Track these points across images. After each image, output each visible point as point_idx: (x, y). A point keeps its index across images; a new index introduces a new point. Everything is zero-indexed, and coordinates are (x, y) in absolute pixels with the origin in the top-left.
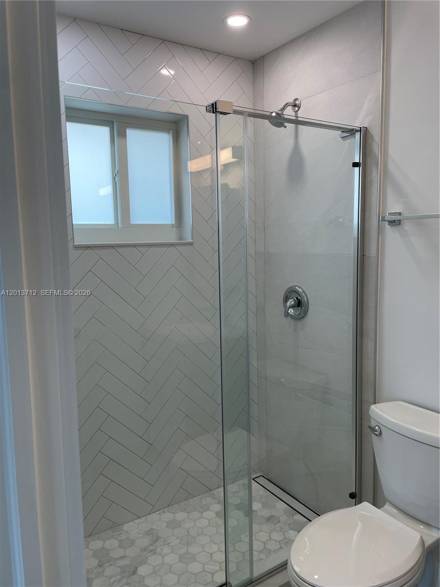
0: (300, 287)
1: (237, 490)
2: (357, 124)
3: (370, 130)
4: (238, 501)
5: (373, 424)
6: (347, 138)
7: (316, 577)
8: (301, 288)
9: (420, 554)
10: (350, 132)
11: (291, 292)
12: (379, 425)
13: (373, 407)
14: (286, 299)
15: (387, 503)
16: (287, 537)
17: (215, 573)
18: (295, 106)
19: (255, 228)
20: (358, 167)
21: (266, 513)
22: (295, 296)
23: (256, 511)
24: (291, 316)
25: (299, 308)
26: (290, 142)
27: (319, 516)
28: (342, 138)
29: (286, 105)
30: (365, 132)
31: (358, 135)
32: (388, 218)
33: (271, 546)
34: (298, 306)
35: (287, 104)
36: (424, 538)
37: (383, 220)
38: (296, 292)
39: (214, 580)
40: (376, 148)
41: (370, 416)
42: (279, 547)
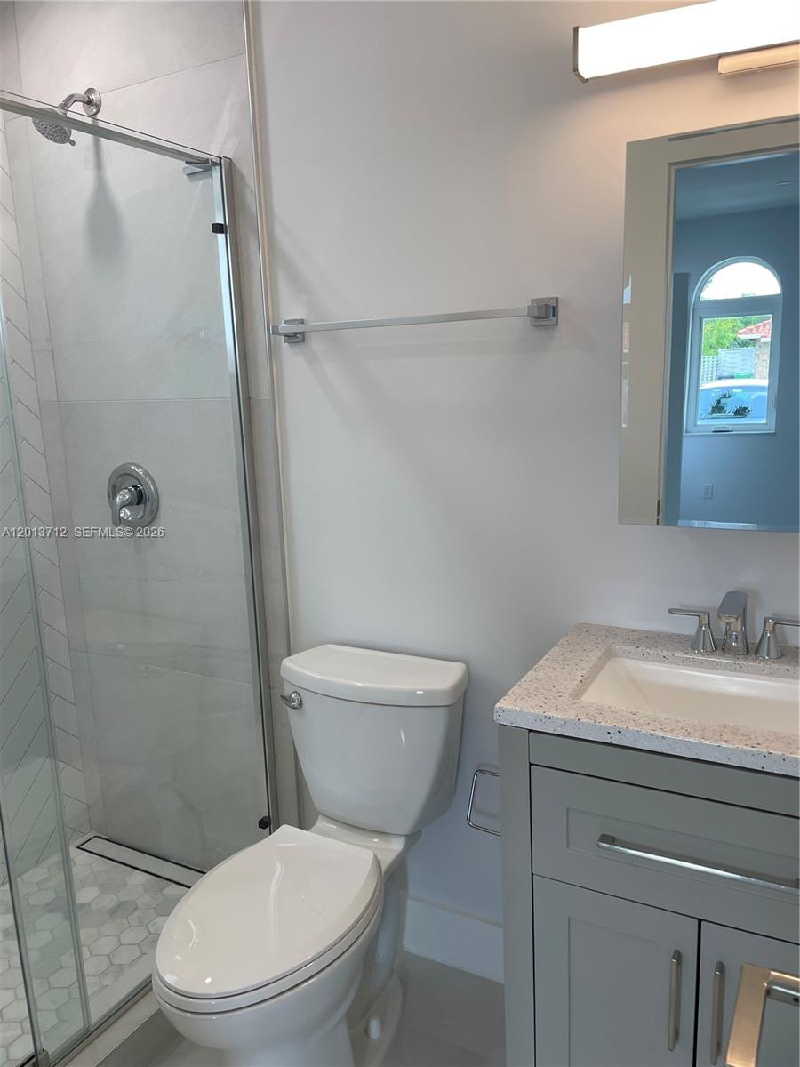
0: (138, 467)
1: (45, 876)
2: (214, 150)
3: (237, 165)
4: (48, 896)
5: (288, 691)
6: (199, 176)
7: (208, 980)
8: (141, 468)
9: (375, 885)
10: (201, 165)
11: (121, 477)
12: (298, 690)
13: (287, 662)
14: (113, 491)
15: (320, 817)
16: (152, 931)
17: (11, 1043)
18: (89, 103)
19: (32, 351)
20: (223, 233)
21: (110, 901)
22: (131, 482)
23: (89, 904)
24: (127, 523)
25: (142, 506)
26: (87, 178)
27: (205, 873)
28: (188, 175)
29: (71, 99)
30: (229, 169)
31: (216, 173)
32: (283, 328)
33: (124, 957)
34: (138, 504)
35: (72, 96)
36: (379, 857)
37: (276, 332)
38: (134, 476)
39: (11, 1058)
40: (251, 199)
41: (282, 678)
42: (139, 953)
